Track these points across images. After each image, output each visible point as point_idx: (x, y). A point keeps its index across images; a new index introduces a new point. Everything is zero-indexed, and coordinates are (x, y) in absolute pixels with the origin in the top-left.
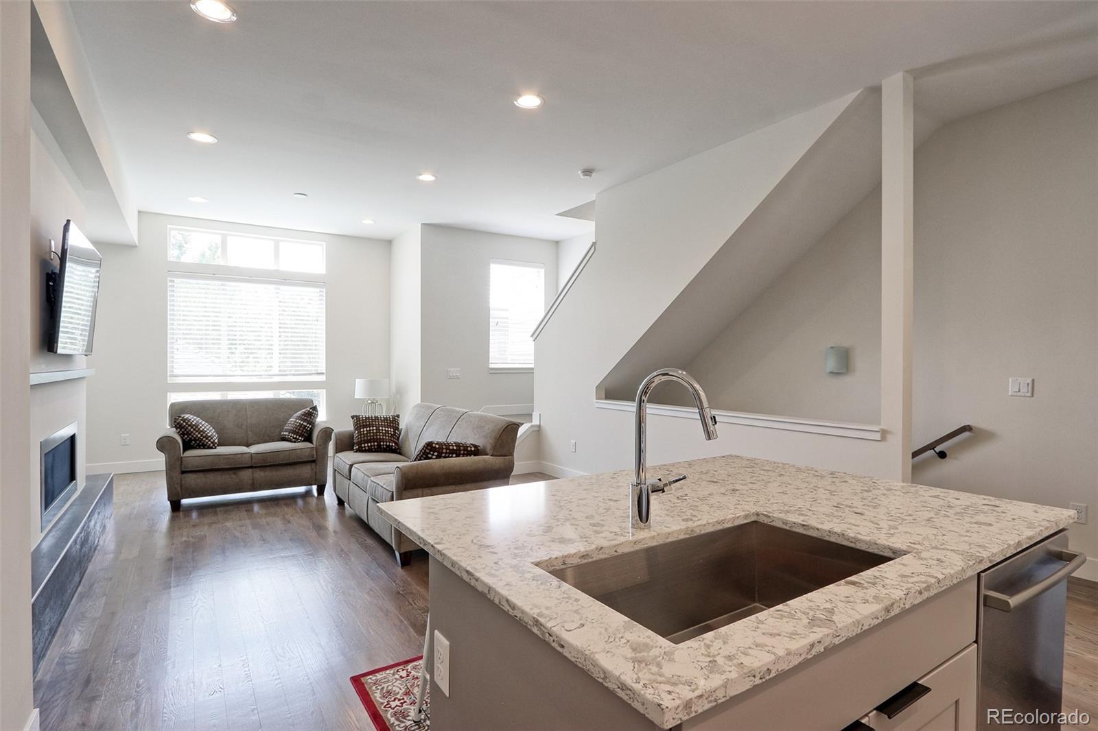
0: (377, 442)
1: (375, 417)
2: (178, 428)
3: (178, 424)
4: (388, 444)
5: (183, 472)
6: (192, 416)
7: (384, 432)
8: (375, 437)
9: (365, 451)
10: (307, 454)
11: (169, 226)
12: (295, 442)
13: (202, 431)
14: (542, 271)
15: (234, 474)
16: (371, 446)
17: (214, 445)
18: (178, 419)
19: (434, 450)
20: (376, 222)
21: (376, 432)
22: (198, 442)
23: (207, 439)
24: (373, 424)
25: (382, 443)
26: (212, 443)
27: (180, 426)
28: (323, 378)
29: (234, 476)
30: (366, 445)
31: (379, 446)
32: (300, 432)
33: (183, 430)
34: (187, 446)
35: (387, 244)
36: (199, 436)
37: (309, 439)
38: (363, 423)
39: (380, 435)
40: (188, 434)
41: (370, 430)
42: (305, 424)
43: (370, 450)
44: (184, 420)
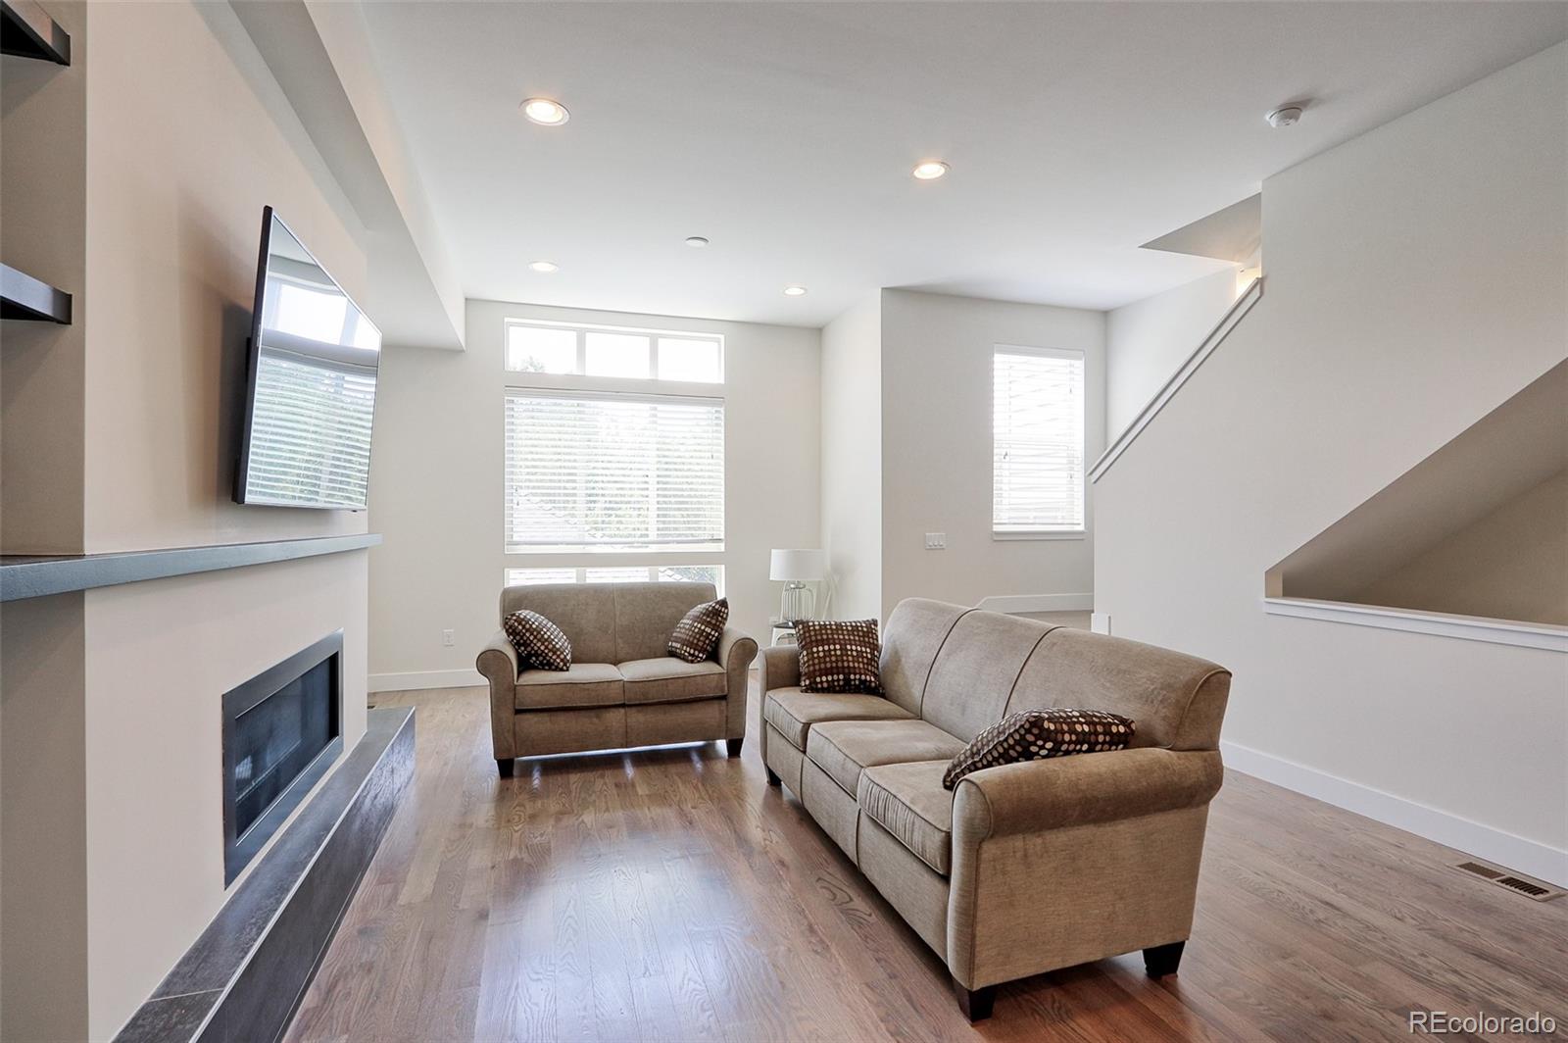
0: (844, 674)
1: (836, 624)
2: (511, 634)
3: (510, 627)
4: (863, 677)
5: (518, 712)
6: (532, 613)
7: (855, 653)
8: (840, 664)
9: (823, 691)
10: (713, 684)
11: (506, 320)
12: (692, 662)
13: (546, 640)
14: (1079, 365)
15: (598, 717)
16: (833, 680)
17: (565, 665)
18: (510, 619)
19: (1045, 735)
20: (805, 290)
21: (842, 655)
22: (541, 658)
23: (554, 653)
24: (834, 639)
25: (852, 677)
26: (562, 660)
27: (514, 631)
28: (721, 547)
29: (595, 720)
30: (824, 678)
31: (847, 680)
32: (701, 644)
33: (518, 638)
34: (525, 665)
35: (815, 334)
36: (542, 648)
37: (714, 656)
38: (816, 635)
39: (848, 661)
40: (526, 645)
41: (830, 650)
42: (708, 630)
43: (830, 689)
44: (519, 621)
